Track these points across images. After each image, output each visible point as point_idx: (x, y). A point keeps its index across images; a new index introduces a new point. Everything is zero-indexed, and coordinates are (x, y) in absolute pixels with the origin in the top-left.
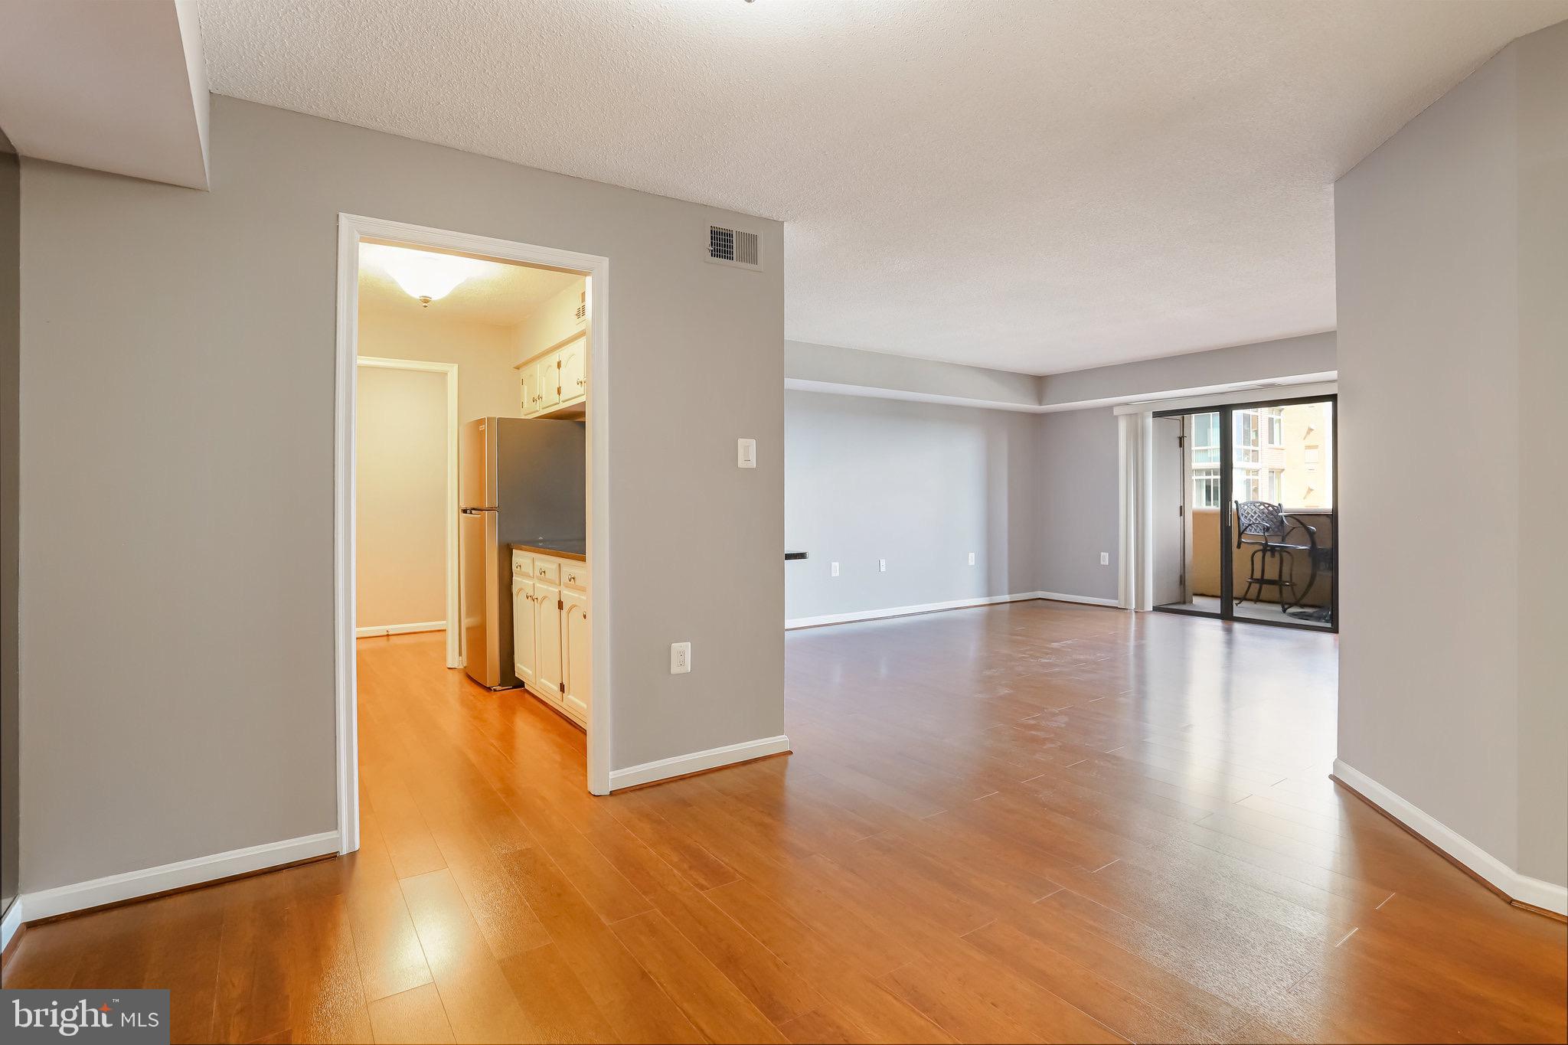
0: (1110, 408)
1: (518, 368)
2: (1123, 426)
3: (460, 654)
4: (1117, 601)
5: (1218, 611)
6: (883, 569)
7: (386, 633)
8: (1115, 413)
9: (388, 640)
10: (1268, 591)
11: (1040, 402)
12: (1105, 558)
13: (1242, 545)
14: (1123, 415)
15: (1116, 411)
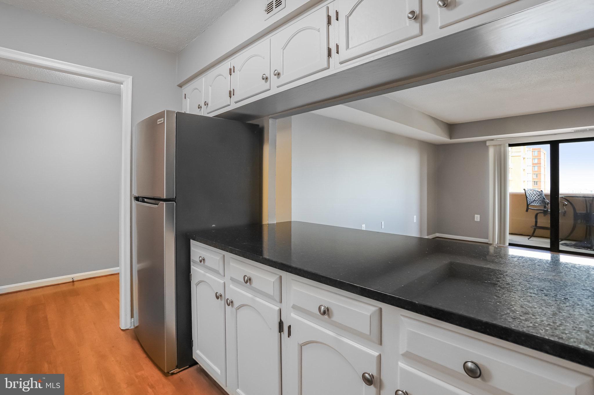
0: (484, 142)
1: (180, 86)
2: (491, 152)
3: (132, 316)
4: (488, 240)
5: (549, 247)
6: (383, 227)
7: (71, 280)
8: (487, 144)
9: (73, 285)
10: (538, 232)
11: (451, 138)
12: (477, 218)
13: (529, 210)
14: (492, 145)
15: (488, 143)
